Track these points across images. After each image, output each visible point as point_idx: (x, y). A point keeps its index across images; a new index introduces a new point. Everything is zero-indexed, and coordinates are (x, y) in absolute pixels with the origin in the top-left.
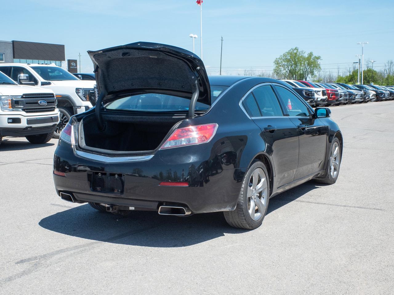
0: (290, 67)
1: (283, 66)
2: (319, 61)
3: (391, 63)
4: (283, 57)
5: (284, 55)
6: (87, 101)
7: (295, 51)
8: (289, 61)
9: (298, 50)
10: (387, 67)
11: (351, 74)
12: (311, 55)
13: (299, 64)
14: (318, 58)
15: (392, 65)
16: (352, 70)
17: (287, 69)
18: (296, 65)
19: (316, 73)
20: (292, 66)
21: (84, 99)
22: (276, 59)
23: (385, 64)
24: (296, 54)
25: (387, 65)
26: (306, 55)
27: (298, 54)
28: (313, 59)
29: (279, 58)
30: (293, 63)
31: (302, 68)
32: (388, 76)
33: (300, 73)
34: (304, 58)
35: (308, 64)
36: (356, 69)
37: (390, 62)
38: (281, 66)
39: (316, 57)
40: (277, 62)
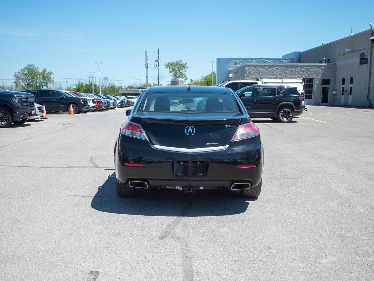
0: (27, 80)
1: (22, 79)
2: (52, 76)
3: (107, 79)
4: (22, 72)
5: (22, 70)
7: (32, 67)
8: (26, 75)
9: (34, 66)
10: (104, 82)
11: (77, 86)
12: (45, 70)
13: (35, 78)
14: (51, 73)
15: (107, 80)
16: (78, 84)
17: (25, 82)
18: (33, 79)
19: (49, 85)
20: (29, 79)
22: (16, 73)
23: (102, 80)
24: (32, 69)
25: (103, 80)
26: (41, 71)
27: (34, 70)
28: (47, 74)
29: (18, 73)
30: (30, 77)
31: (38, 81)
32: (105, 89)
33: (37, 85)
34: (39, 73)
35: (43, 78)
36: (81, 83)
37: (105, 78)
38: (20, 79)
39: (49, 73)
40: (16, 76)
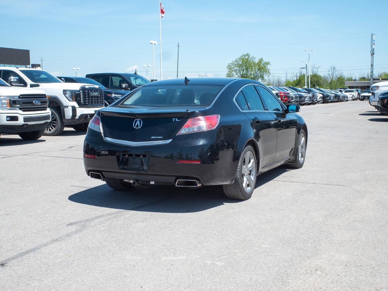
0: (241, 72)
1: (235, 71)
2: (269, 67)
3: (334, 68)
4: (236, 62)
5: (236, 61)
6: (73, 101)
7: (247, 57)
8: (240, 66)
9: (249, 56)
10: (331, 73)
11: (298, 78)
12: (261, 61)
13: (250, 70)
14: (268, 63)
15: (334, 70)
16: (299, 75)
17: (239, 74)
18: (248, 70)
19: (266, 77)
20: (243, 71)
21: (71, 99)
22: (229, 64)
23: (329, 70)
24: (247, 59)
25: (330, 70)
26: (256, 61)
27: (249, 60)
28: (263, 64)
29: (232, 63)
30: (244, 68)
31: (252, 73)
32: (332, 81)
33: (251, 77)
34: (254, 64)
35: (259, 69)
36: (302, 74)
37: (332, 67)
38: (233, 71)
39: (265, 63)
40: (229, 67)
